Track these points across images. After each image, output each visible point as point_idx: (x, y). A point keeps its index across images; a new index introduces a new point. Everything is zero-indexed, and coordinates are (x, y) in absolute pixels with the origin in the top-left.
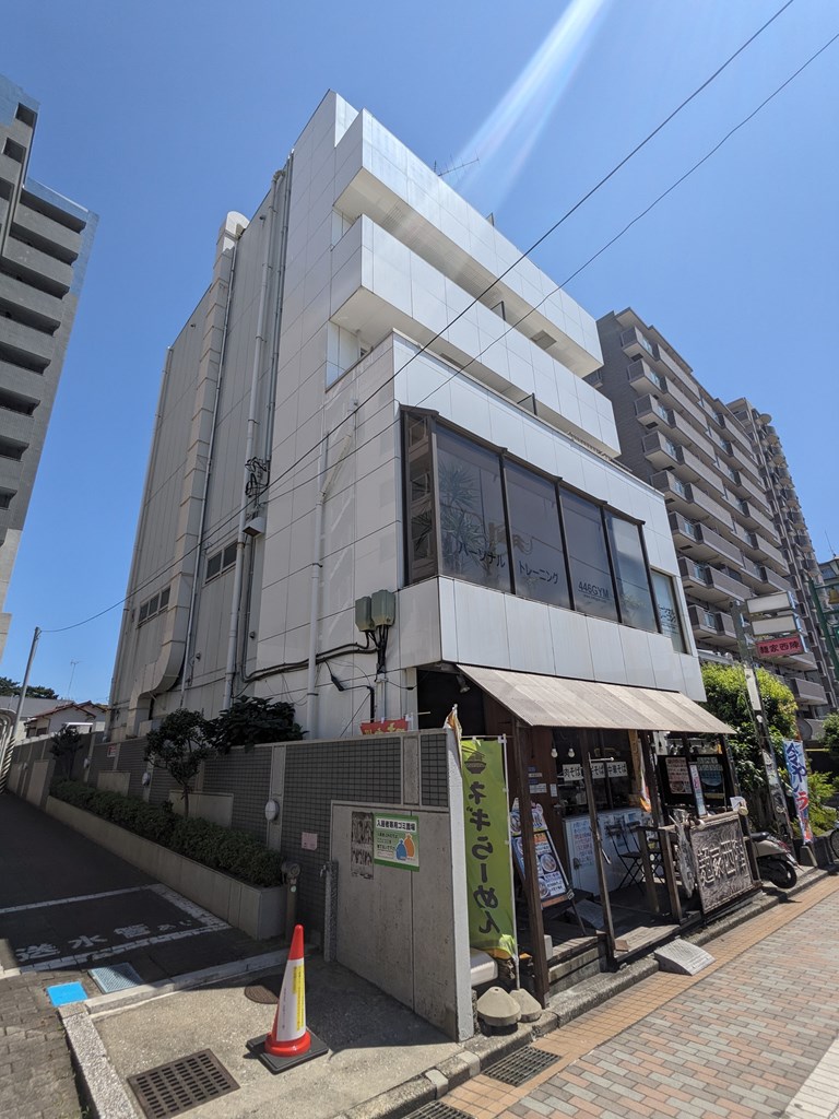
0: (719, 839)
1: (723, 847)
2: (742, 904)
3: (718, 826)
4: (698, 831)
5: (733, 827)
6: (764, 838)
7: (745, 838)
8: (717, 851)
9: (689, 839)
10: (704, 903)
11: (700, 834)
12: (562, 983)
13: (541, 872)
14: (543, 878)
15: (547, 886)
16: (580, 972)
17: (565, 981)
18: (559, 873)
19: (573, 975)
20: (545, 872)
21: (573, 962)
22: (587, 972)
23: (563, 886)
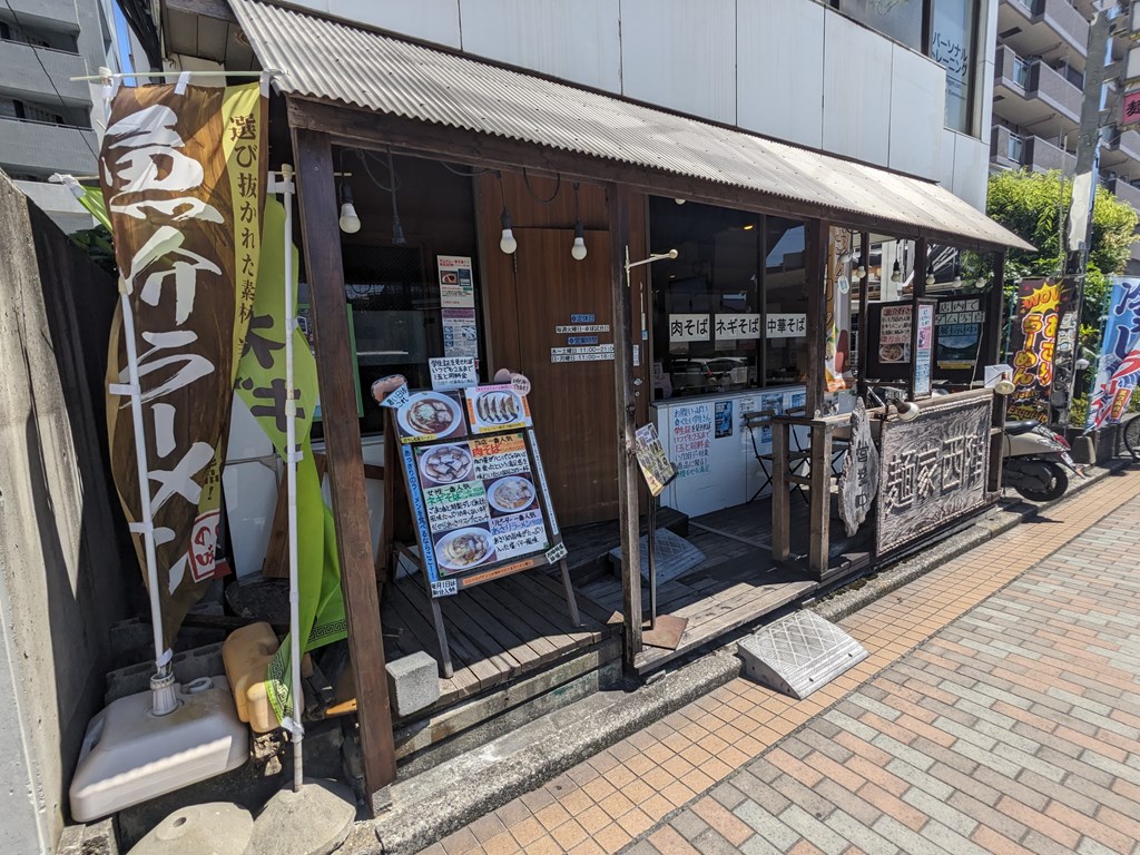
0: (943, 433)
1: (947, 447)
2: (956, 529)
3: (947, 413)
4: (901, 422)
5: (976, 415)
6: (1029, 429)
7: (994, 431)
8: (934, 454)
9: (877, 437)
10: (881, 539)
11: (905, 428)
12: (472, 736)
13: (484, 515)
14: (485, 526)
15: (490, 539)
16: (537, 702)
17: (483, 731)
18: (538, 512)
19: (511, 713)
20: (494, 513)
21: (517, 692)
22: (558, 699)
23: (542, 538)
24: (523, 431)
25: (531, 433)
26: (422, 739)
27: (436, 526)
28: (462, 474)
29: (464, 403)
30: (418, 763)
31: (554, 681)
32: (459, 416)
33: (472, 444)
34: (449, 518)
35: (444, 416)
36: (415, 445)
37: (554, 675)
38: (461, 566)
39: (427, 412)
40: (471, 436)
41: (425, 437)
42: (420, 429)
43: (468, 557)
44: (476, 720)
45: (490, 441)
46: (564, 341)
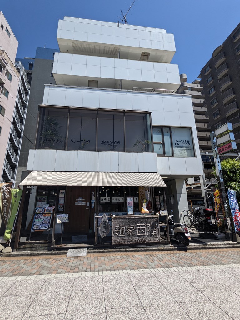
0: (136, 223)
1: (138, 226)
3: (137, 219)
5: (151, 220)
10: (114, 241)
11: (121, 220)
12: (28, 249)
13: (41, 223)
14: (41, 225)
15: (41, 226)
16: (37, 248)
17: (29, 249)
18: (48, 224)
19: (34, 248)
20: (43, 223)
21: (35, 245)
22: (40, 249)
23: (48, 228)
24: (51, 214)
25: (52, 214)
26: (22, 247)
27: (35, 223)
28: (41, 218)
29: (45, 209)
30: (21, 250)
31: (40, 246)
32: (44, 211)
33: (44, 214)
34: (37, 223)
35: (42, 211)
36: (37, 214)
37: (41, 245)
38: (36, 229)
39: (40, 210)
40: (44, 213)
41: (38, 213)
42: (38, 212)
43: (37, 228)
44: (29, 247)
45: (46, 214)
46: (77, 202)
